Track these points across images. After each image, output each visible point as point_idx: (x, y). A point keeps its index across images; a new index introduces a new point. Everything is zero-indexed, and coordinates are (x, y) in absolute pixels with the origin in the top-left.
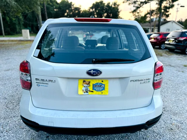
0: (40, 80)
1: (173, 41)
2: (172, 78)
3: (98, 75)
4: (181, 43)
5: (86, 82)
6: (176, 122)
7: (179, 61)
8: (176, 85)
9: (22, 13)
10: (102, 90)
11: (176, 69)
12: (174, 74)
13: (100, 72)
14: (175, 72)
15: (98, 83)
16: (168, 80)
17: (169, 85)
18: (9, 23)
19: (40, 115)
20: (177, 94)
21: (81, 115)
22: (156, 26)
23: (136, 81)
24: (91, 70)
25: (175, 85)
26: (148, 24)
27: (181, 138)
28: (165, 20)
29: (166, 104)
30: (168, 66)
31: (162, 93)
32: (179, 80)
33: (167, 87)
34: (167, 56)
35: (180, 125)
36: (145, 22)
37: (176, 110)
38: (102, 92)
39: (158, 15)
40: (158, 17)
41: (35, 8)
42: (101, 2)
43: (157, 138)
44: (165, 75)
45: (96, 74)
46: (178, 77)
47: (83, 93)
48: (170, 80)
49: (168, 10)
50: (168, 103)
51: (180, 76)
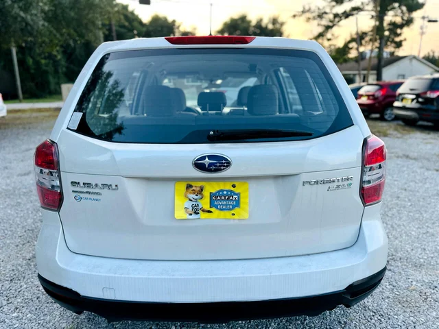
0: (82, 185)
1: (413, 100)
2: (411, 184)
3: (221, 170)
4: (433, 104)
5: (194, 188)
6: (419, 285)
7: (429, 146)
8: (422, 200)
9: (62, 46)
10: (234, 207)
11: (420, 164)
12: (415, 176)
13: (227, 163)
14: (419, 171)
15: (222, 191)
16: (402, 189)
17: (405, 201)
18: (32, 71)
19: (81, 270)
20: (424, 221)
21: (183, 271)
22: (372, 70)
23: (317, 182)
24: (203, 158)
25: (419, 201)
26: (353, 64)
27: (431, 323)
28: (392, 54)
29: (395, 243)
30: (401, 157)
31: (385, 219)
32: (428, 188)
33: (398, 205)
34: (399, 135)
35: (429, 291)
36: (346, 61)
37: (420, 257)
38: (233, 212)
39: (377, 44)
40: (376, 48)
41: (90, 35)
42: (243, 19)
43: (373, 321)
44: (395, 179)
45: (216, 166)
46: (425, 183)
47: (187, 216)
48: (406, 190)
49: (399, 31)
50: (401, 242)
51: (431, 181)
